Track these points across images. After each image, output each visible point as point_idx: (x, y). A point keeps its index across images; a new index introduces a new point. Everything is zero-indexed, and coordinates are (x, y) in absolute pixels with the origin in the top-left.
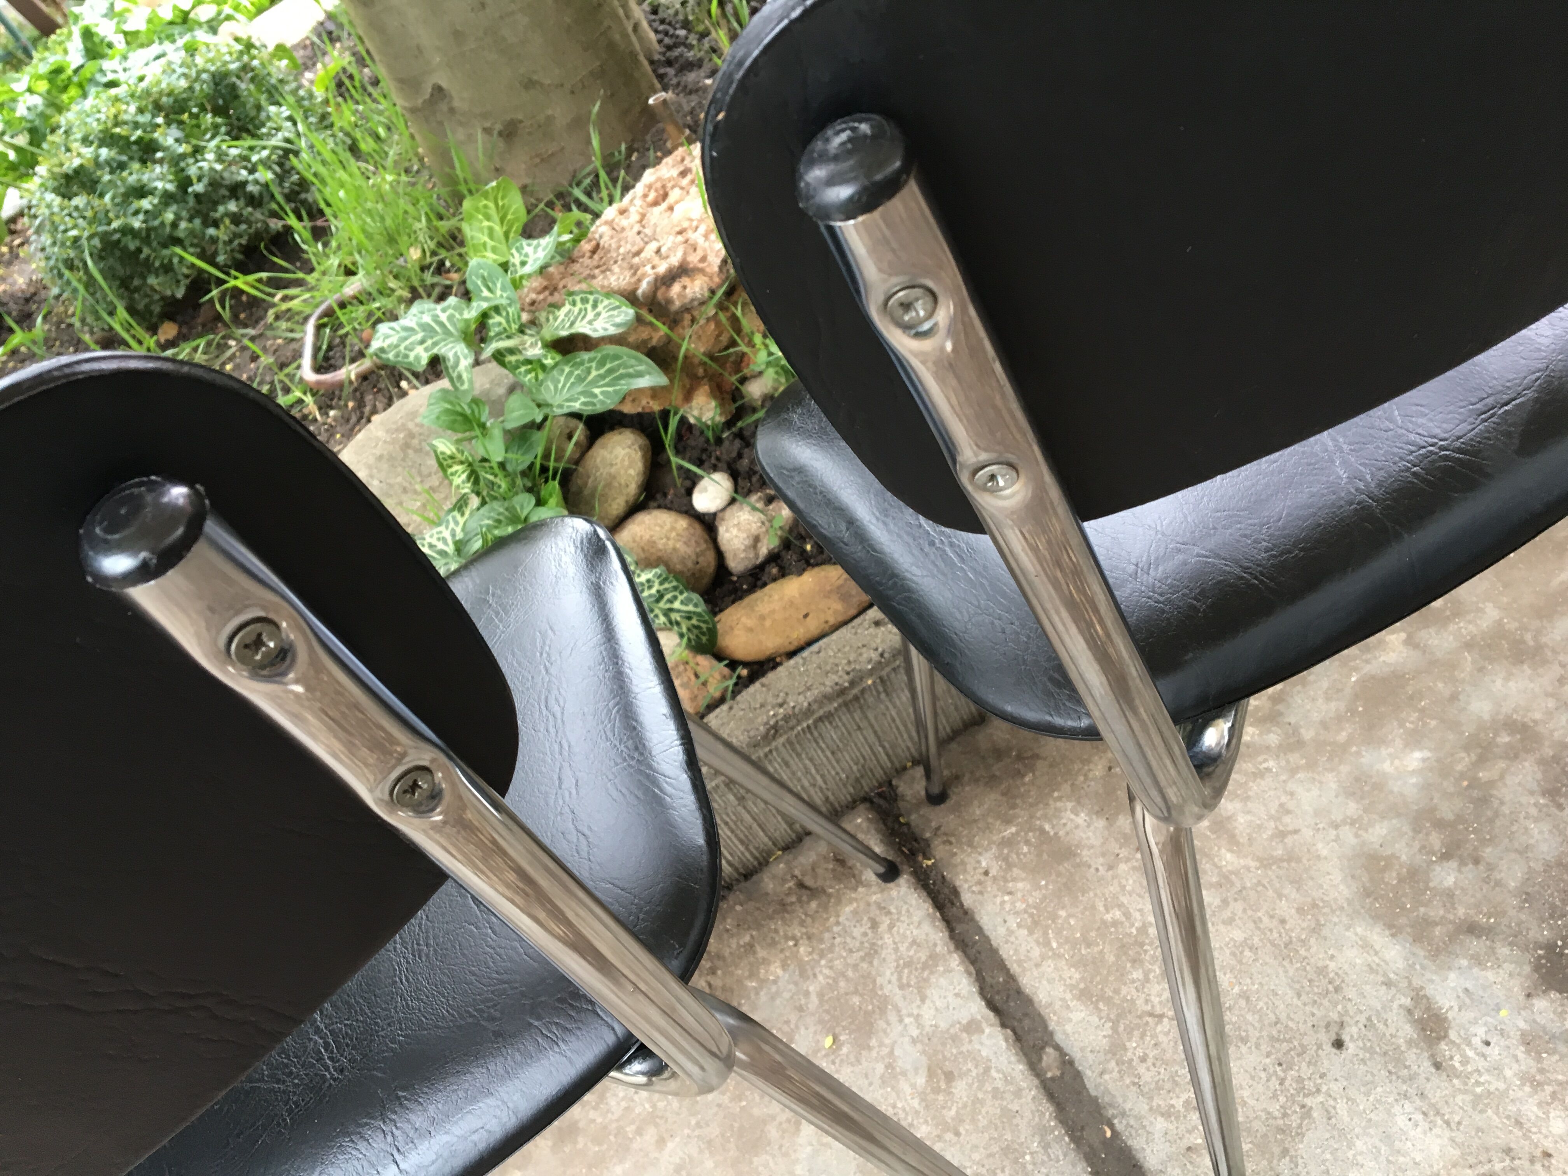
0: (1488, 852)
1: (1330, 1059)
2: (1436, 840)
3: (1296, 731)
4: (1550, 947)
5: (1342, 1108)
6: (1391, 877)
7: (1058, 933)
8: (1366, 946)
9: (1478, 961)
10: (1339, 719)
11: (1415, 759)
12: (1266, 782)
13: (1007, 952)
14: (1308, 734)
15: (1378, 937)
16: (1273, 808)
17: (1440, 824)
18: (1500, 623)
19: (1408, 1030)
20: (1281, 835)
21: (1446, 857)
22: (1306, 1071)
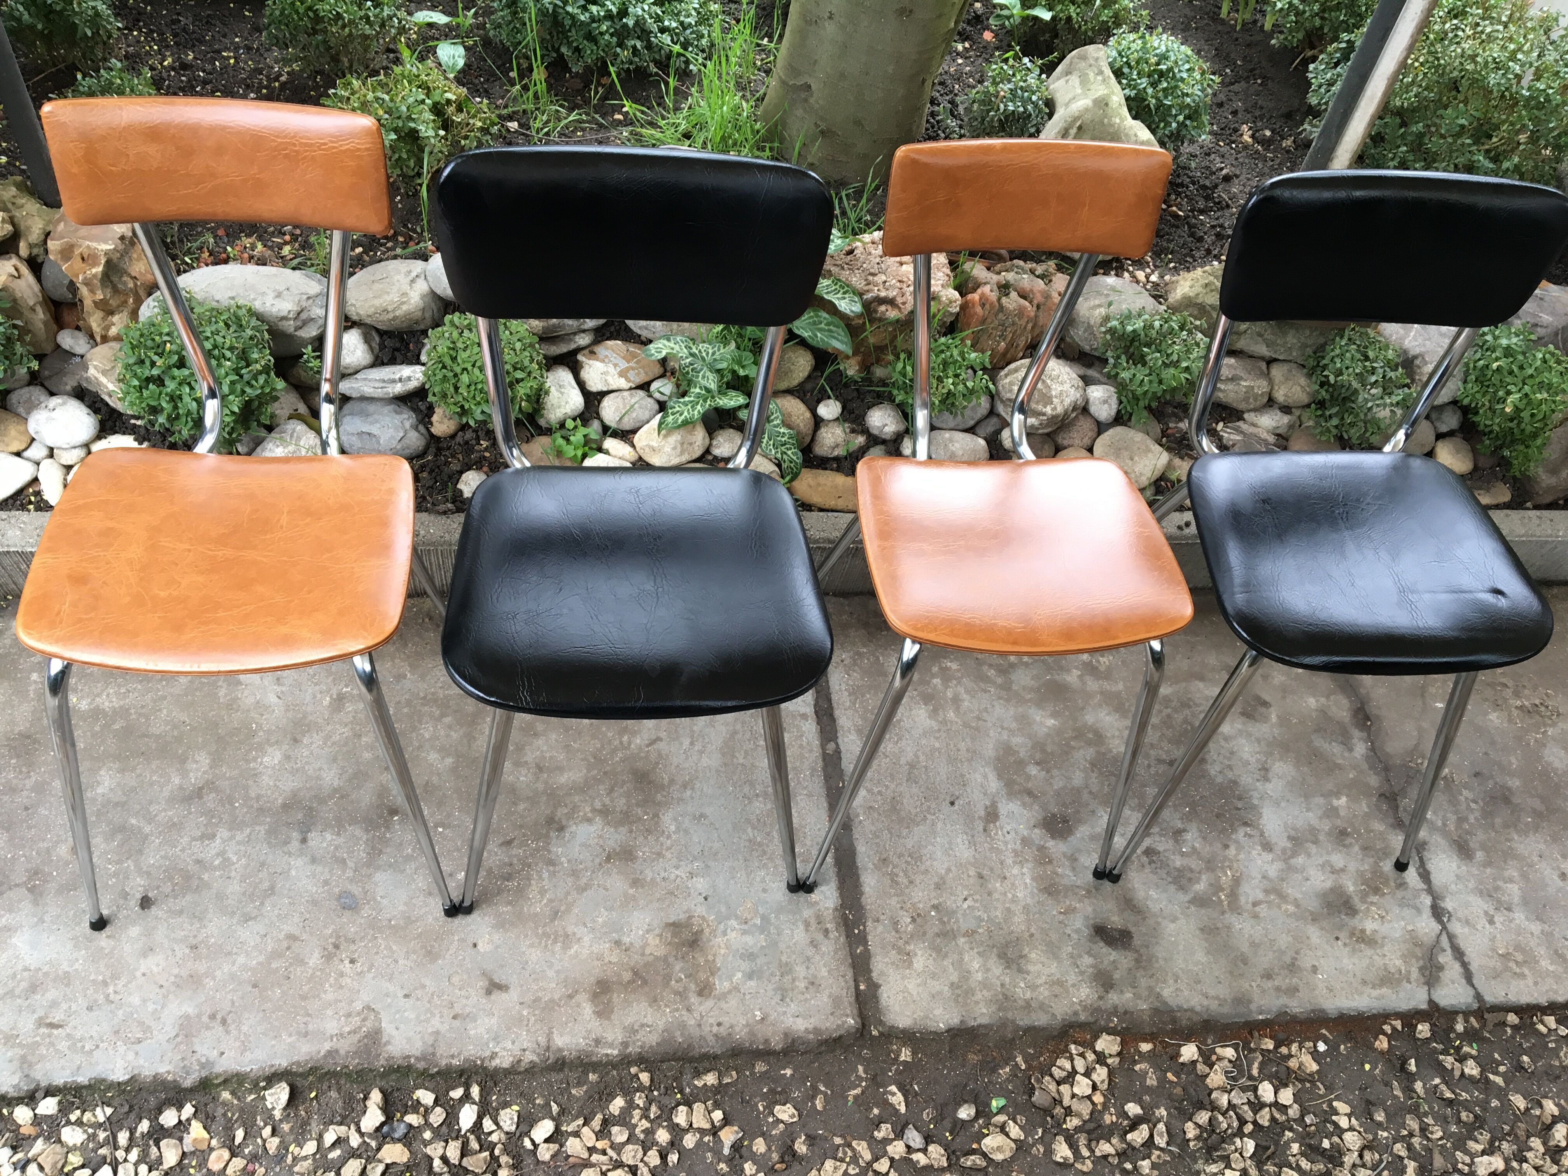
0: (1055, 772)
1: (946, 808)
2: (1038, 756)
3: (1011, 682)
4: (1054, 815)
5: (940, 825)
6: (1012, 759)
7: (861, 703)
8: (985, 777)
9: (1024, 805)
10: (1031, 689)
11: (1051, 722)
12: (987, 695)
13: (834, 697)
14: (1015, 687)
15: (992, 777)
16: (983, 706)
17: (1043, 751)
18: (1120, 692)
19: (982, 813)
20: (979, 718)
21: (1037, 764)
22: (933, 806)
